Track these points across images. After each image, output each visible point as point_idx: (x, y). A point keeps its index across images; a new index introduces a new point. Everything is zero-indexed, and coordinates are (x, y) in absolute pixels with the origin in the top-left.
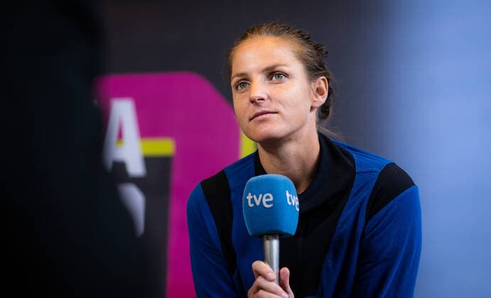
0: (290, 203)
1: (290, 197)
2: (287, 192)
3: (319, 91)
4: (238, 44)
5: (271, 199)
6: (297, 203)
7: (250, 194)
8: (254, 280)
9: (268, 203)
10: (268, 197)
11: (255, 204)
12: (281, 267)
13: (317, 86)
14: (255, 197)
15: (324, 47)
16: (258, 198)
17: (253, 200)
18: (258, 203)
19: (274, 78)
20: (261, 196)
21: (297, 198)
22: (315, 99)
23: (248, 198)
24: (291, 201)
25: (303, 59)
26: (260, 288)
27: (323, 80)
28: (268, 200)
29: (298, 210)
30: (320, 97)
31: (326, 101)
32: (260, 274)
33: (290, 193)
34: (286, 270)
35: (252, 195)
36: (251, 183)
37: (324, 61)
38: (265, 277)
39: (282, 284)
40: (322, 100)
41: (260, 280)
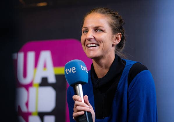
0: (83, 70)
1: (83, 67)
2: (81, 65)
3: (117, 38)
4: (87, 15)
5: (75, 69)
6: (87, 70)
7: (66, 69)
8: (74, 103)
9: (74, 71)
10: (73, 69)
11: (69, 72)
12: (84, 95)
13: (117, 36)
14: (68, 70)
15: (123, 21)
16: (70, 70)
17: (68, 71)
18: (70, 72)
19: (98, 31)
20: (71, 69)
21: (86, 68)
22: (115, 41)
23: (66, 71)
24: (83, 69)
25: (111, 25)
26: (77, 105)
27: (120, 34)
28: (74, 70)
29: (87, 72)
30: (117, 41)
31: (120, 43)
32: (76, 100)
33: (82, 66)
34: (86, 96)
35: (67, 69)
36: (66, 65)
37: (123, 27)
38: (78, 101)
39: (86, 102)
40: (118, 42)
41: (76, 102)
